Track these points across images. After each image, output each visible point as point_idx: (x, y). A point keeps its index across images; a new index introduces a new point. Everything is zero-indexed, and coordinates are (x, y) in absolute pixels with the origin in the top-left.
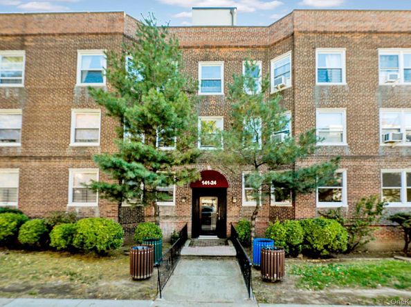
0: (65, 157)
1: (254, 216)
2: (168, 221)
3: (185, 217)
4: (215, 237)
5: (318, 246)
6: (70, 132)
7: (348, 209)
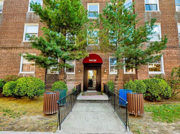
0: (19, 48)
1: (116, 79)
2: (71, 82)
3: (80, 80)
4: (95, 91)
5: (156, 94)
6: (23, 35)
7: (165, 75)
